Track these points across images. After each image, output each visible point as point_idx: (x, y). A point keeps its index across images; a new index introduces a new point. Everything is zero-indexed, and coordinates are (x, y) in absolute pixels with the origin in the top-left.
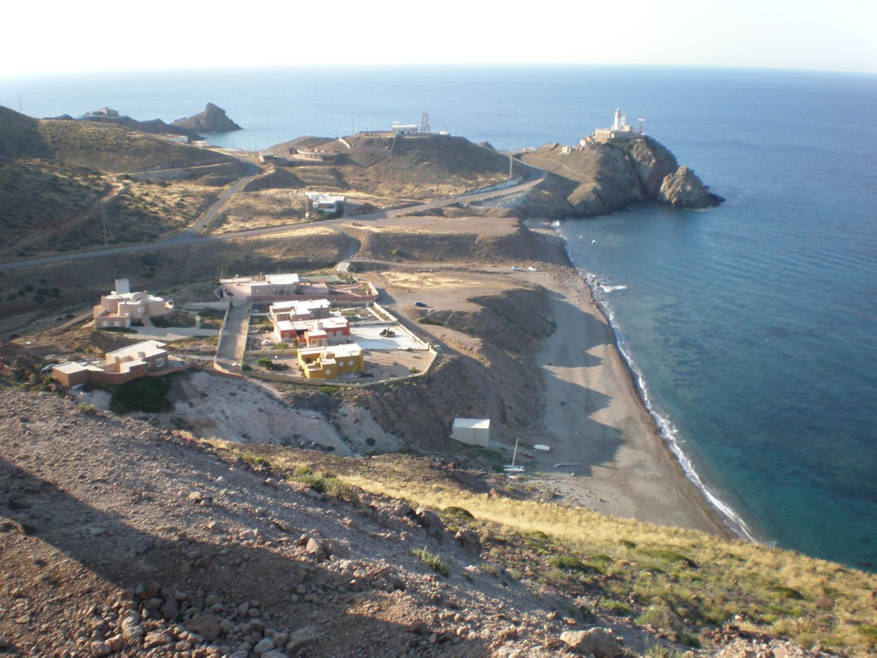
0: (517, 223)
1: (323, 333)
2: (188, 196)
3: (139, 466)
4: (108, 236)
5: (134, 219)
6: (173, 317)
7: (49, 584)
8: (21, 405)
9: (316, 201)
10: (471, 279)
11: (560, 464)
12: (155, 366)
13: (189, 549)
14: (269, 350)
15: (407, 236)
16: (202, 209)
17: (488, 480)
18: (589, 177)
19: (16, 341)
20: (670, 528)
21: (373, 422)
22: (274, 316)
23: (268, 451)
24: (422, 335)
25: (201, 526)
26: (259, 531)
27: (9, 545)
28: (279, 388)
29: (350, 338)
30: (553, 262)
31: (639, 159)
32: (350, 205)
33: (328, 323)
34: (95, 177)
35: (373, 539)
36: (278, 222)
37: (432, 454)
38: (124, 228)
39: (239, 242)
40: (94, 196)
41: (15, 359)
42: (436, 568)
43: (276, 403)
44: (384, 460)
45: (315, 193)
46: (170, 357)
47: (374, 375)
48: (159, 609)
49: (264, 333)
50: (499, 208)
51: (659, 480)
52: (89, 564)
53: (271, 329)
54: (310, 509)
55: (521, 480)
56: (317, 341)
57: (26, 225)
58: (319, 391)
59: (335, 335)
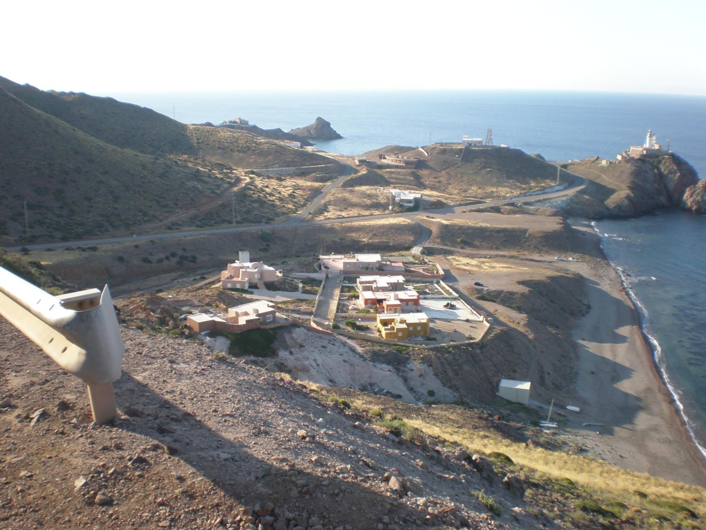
0: (561, 221)
1: (398, 302)
2: (299, 189)
3: (258, 405)
4: (236, 217)
5: (255, 205)
6: (281, 283)
7: (186, 497)
8: (170, 349)
9: (398, 197)
10: (521, 266)
11: (588, 424)
12: (265, 321)
13: (298, 478)
14: (354, 313)
15: (469, 228)
16: (308, 200)
17: (526, 432)
18: (624, 186)
19: (161, 294)
20: (677, 483)
21: (433, 377)
22: (360, 286)
23: (349, 394)
24: (478, 309)
25: (306, 458)
26: (351, 466)
27: (157, 462)
28: (360, 345)
29: (419, 308)
30: (591, 255)
31: (666, 173)
32: (424, 200)
33: (402, 295)
34: (228, 171)
35: (439, 479)
36: (367, 213)
37: (482, 407)
38: (248, 212)
39: (336, 226)
40: (226, 186)
41: (159, 308)
42: (490, 509)
43: (357, 356)
44: (442, 409)
45: (397, 191)
46: (277, 314)
47: (438, 339)
48: (272, 525)
49: (351, 300)
50: (547, 208)
51: (670, 442)
52: (219, 483)
53: (357, 297)
54: (390, 451)
55: (554, 434)
56: (393, 308)
57: (174, 206)
58: (393, 349)
59: (407, 305)
